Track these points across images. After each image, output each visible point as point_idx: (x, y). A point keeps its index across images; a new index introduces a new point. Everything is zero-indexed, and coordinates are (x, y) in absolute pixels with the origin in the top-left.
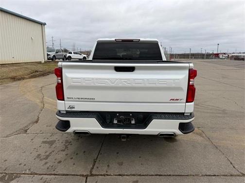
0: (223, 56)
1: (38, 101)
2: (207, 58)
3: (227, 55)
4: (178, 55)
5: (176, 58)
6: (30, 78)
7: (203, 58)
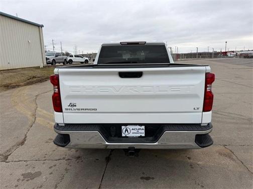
0: (231, 54)
1: (30, 113)
2: (215, 57)
3: (235, 54)
4: (185, 54)
5: (182, 58)
6: (25, 85)
7: (211, 57)
